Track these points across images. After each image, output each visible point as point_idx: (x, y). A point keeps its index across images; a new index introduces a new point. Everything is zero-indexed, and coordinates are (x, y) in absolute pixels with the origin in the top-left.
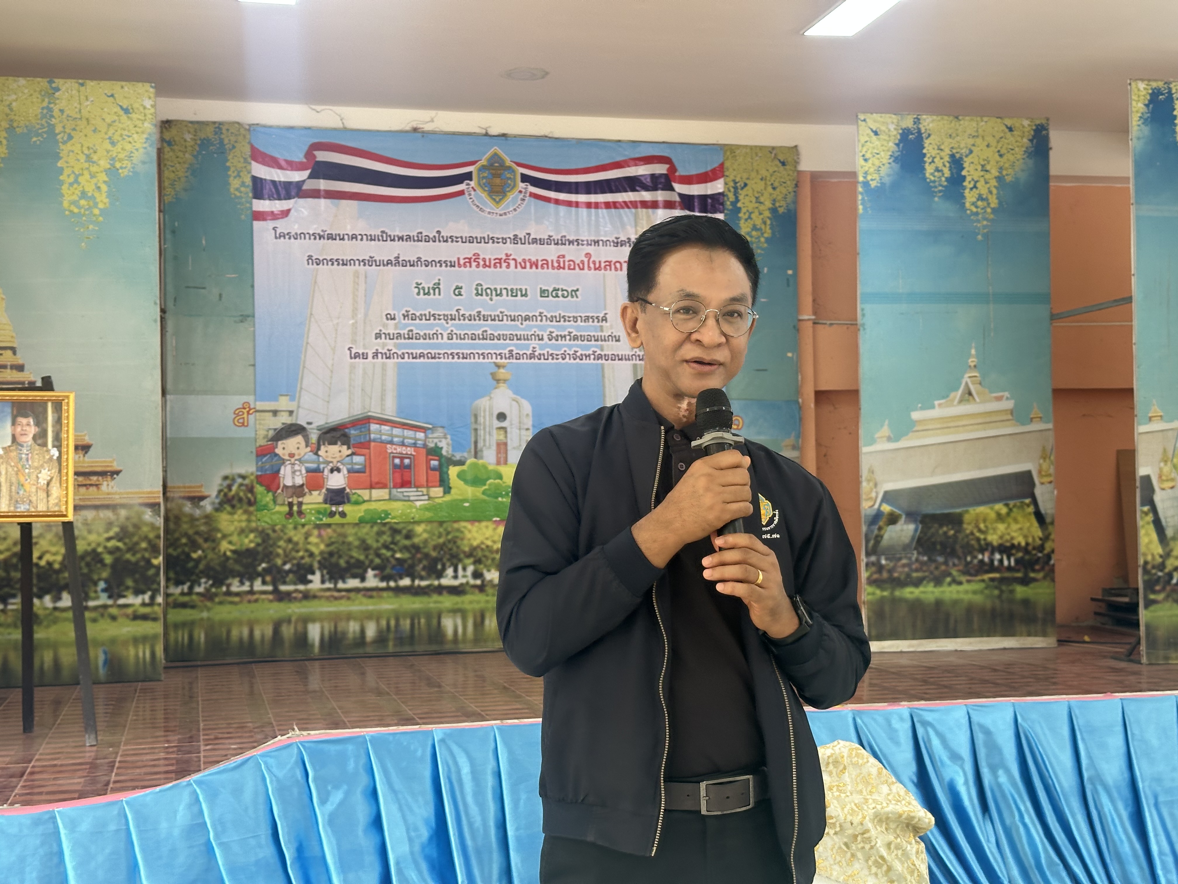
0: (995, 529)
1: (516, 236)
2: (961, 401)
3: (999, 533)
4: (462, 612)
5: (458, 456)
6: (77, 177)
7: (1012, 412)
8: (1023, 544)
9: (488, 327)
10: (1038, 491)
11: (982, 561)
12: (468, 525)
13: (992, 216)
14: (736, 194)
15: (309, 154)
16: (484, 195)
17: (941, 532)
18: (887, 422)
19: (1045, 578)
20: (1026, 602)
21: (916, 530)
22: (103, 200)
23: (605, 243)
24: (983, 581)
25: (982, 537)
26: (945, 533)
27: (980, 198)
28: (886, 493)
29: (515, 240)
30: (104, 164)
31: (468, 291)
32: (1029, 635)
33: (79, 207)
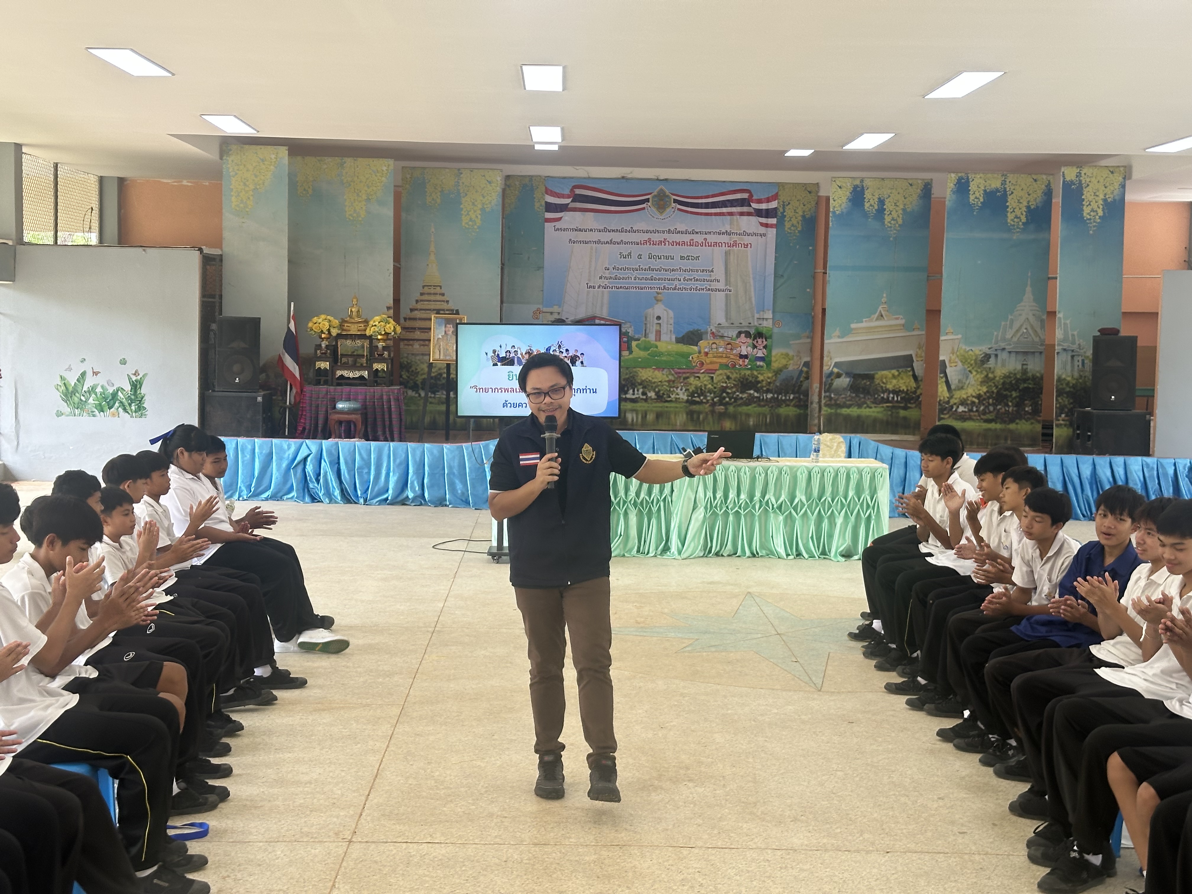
0: (891, 382)
1: (669, 230)
2: (877, 319)
3: (893, 384)
4: (636, 411)
5: (637, 337)
6: (468, 212)
7: (903, 325)
8: (905, 390)
9: (654, 274)
10: (915, 365)
11: (883, 398)
12: (641, 370)
13: (899, 228)
14: (784, 208)
15: (572, 191)
16: (654, 209)
17: (863, 383)
18: (838, 329)
19: (916, 407)
20: (905, 418)
21: (850, 381)
22: (479, 222)
23: (714, 233)
24: (883, 407)
25: (884, 386)
26: (865, 383)
27: (893, 219)
28: (836, 363)
29: (669, 231)
30: (480, 206)
31: (645, 256)
32: (906, 434)
33: (469, 225)
